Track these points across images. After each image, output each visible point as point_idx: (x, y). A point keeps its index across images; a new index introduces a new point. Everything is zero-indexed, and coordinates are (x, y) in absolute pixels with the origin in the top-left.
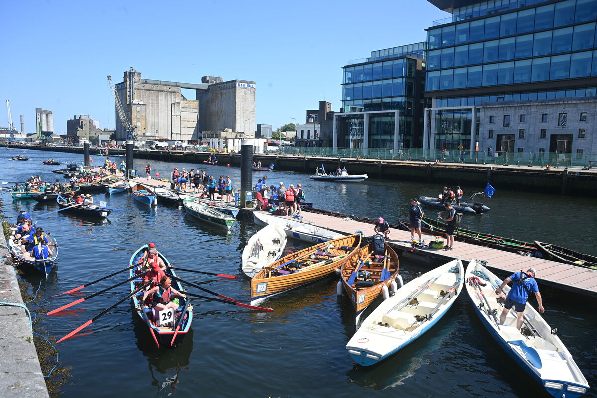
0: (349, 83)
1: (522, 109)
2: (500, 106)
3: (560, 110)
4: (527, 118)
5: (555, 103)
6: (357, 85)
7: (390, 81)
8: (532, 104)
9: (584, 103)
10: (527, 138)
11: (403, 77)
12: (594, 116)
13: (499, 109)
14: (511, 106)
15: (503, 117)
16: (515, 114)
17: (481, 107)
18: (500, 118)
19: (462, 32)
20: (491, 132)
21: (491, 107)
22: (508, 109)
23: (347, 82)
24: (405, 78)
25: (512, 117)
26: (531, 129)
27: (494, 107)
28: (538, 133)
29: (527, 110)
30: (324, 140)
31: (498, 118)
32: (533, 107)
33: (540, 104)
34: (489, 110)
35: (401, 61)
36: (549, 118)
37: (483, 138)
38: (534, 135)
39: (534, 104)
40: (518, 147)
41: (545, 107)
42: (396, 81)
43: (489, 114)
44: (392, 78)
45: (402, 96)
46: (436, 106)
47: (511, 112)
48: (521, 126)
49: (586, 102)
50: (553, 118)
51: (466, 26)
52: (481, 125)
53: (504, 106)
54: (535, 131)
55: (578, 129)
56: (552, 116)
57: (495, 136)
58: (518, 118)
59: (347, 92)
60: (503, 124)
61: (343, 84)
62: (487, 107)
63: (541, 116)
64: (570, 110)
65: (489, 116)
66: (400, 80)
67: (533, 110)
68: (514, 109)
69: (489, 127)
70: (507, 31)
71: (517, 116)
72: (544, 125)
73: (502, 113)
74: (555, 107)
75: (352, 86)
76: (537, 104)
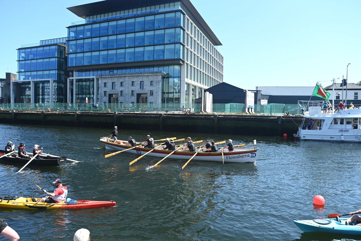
0: (22, 60)
1: (121, 78)
2: (109, 76)
3: (141, 79)
4: (124, 84)
5: (137, 75)
6: (27, 62)
7: (48, 60)
8: (126, 76)
9: (152, 75)
10: (124, 96)
11: (56, 57)
12: (157, 83)
13: (109, 78)
14: (115, 76)
15: (112, 83)
16: (118, 81)
17: (99, 77)
18: (110, 84)
19: (88, 30)
20: (105, 92)
21: (105, 77)
22: (114, 78)
23: (21, 60)
24: (57, 58)
25: (116, 83)
26: (127, 90)
27: (106, 77)
28: (130, 92)
29: (124, 79)
30: (4, 99)
31: (109, 84)
32: (127, 77)
33: (130, 75)
34: (104, 79)
35: (54, 47)
36: (135, 84)
37: (101, 96)
38: (128, 94)
39: (127, 75)
40: (120, 102)
41: (133, 77)
42: (52, 60)
43: (104, 81)
44: (49, 58)
45: (55, 70)
46: (76, 76)
47: (115, 80)
48: (122, 89)
49: (153, 74)
50: (137, 84)
51: (89, 27)
52: (100, 88)
53: (111, 76)
54: (128, 92)
55: (150, 90)
56: (137, 82)
57: (108, 95)
58: (119, 84)
59: (20, 66)
60: (111, 87)
61: (18, 61)
62: (103, 77)
63: (131, 82)
64: (145, 79)
65: (104, 82)
66: (54, 59)
67: (127, 79)
68: (117, 78)
69: (105, 89)
70: (113, 32)
71: (119, 83)
72: (133, 88)
73: (111, 81)
74: (138, 77)
75: (24, 62)
76: (129, 75)
